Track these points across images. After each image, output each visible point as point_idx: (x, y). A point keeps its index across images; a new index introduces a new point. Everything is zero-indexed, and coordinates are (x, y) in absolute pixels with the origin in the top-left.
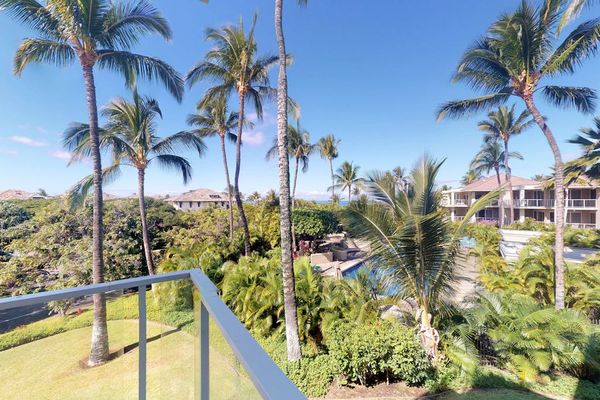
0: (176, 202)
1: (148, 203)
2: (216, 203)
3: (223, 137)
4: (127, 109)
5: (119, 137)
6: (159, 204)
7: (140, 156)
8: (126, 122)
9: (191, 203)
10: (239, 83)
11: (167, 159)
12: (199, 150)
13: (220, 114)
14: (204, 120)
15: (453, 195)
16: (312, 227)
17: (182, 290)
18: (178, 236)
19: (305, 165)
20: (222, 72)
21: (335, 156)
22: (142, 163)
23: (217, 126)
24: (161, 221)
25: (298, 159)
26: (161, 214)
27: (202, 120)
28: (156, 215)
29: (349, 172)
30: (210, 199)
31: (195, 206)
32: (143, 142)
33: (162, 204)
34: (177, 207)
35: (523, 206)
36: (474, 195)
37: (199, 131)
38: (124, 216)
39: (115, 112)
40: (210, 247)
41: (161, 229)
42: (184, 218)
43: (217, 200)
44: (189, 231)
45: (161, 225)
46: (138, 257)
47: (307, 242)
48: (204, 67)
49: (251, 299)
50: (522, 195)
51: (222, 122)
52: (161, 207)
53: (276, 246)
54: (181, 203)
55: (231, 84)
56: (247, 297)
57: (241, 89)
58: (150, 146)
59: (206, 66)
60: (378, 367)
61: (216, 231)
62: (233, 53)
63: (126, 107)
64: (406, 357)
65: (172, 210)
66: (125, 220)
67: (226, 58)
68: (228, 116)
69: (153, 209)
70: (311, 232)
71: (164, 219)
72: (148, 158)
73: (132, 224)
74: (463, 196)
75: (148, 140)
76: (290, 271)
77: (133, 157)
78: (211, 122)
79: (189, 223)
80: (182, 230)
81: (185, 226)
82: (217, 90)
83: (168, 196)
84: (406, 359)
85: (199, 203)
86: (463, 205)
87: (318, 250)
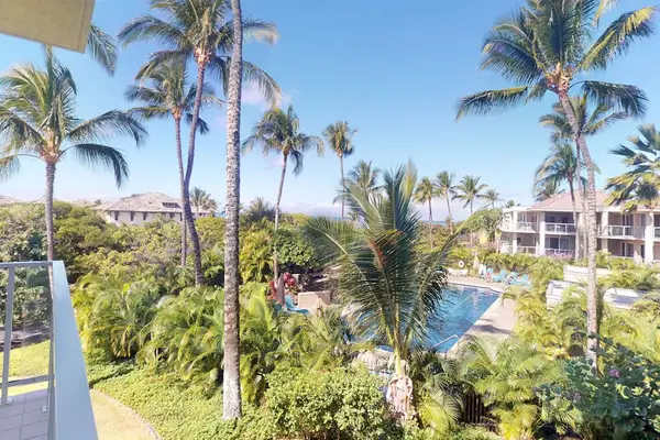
0: (110, 212)
1: (61, 212)
2: (172, 215)
3: (179, 119)
4: (36, 79)
5: (21, 116)
6: (80, 215)
7: (50, 144)
8: (33, 97)
9: (133, 214)
10: (199, 51)
11: (91, 150)
12: (137, 139)
13: (175, 88)
14: (152, 94)
15: (515, 215)
16: (301, 253)
17: (98, 334)
18: (105, 262)
19: (299, 164)
20: (174, 33)
21: (348, 152)
22: (52, 154)
23: (169, 104)
24: (81, 239)
25: (286, 155)
26: (82, 229)
27: (148, 95)
28: (73, 229)
29: (365, 177)
30: (164, 209)
31: (138, 219)
32: (54, 125)
33: (84, 214)
34: (109, 220)
35: (605, 235)
36: (543, 216)
37: (142, 110)
38: (24, 229)
39: (17, 82)
40: (146, 277)
41: (80, 251)
42: (116, 236)
43: (174, 210)
44: (122, 255)
45: (80, 245)
46: (41, 290)
47: (296, 276)
48: (148, 24)
49: (189, 344)
50: (605, 218)
51: (177, 98)
52: (84, 218)
53: (250, 279)
54: (117, 213)
55: (187, 51)
56: (184, 341)
57: (201, 58)
58: (64, 131)
59: (152, 23)
60: (320, 421)
61: (165, 255)
62: (191, 10)
63: (33, 75)
64: (356, 407)
65: (101, 224)
66: (25, 235)
67: (181, 15)
68: (187, 90)
69: (70, 221)
70: (298, 261)
71: (86, 236)
72: (62, 148)
73: (36, 241)
74: (531, 217)
75: (61, 123)
76: (233, 303)
77: (41, 146)
78: (161, 99)
79: (124, 243)
80: (113, 253)
81: (118, 247)
82: (169, 55)
83: (98, 203)
84: (355, 410)
85: (145, 214)
86: (529, 230)
87: (310, 287)
